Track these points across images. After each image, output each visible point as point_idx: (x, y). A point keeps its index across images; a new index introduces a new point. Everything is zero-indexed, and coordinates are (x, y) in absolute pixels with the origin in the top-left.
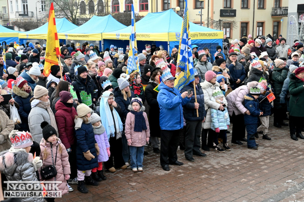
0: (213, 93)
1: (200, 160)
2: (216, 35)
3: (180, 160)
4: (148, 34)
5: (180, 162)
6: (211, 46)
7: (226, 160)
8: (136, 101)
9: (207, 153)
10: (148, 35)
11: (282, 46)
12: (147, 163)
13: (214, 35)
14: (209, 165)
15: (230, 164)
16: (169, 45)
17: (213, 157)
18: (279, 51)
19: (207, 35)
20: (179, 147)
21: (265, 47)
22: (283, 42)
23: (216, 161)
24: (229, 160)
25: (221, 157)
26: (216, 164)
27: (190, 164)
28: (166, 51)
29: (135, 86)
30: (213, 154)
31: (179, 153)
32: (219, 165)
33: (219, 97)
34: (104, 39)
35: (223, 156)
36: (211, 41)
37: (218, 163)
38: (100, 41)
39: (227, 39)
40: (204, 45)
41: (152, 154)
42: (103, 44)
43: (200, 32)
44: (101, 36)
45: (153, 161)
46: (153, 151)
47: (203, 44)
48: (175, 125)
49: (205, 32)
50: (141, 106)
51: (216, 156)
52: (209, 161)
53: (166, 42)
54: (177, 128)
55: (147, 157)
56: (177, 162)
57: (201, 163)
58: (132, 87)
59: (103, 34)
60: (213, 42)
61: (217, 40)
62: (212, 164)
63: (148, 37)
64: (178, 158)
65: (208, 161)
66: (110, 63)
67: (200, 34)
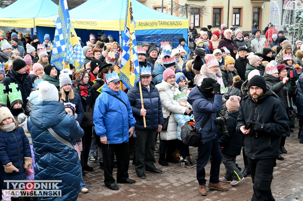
0: (175, 95)
1: (156, 177)
2: (180, 24)
3: (132, 177)
4: (94, 20)
5: (131, 180)
6: (174, 38)
7: (188, 177)
8: (69, 106)
9: (164, 169)
10: (94, 23)
11: (258, 39)
12: (92, 181)
13: (177, 24)
14: (167, 182)
15: (192, 181)
16: (121, 35)
17: (172, 174)
18: (254, 45)
19: (169, 24)
20: (131, 162)
21: (235, 40)
22: (259, 34)
23: (175, 178)
24: (191, 176)
25: (181, 174)
26: (176, 182)
27: (144, 181)
28: (117, 43)
29: (82, 86)
30: (172, 170)
31: (131, 169)
32: (179, 182)
33: (182, 100)
34: (37, 26)
35: (184, 173)
36: (173, 32)
37: (178, 180)
38: (32, 29)
39: (195, 28)
40: (166, 36)
41: (97, 171)
42: (36, 32)
43: (160, 20)
44: (33, 22)
45: (99, 179)
46: (99, 167)
47: (163, 35)
48: (116, 138)
49: (167, 21)
50: (74, 114)
51: (176, 172)
52: (167, 178)
53: (118, 32)
54: (119, 142)
55: (92, 175)
56: (128, 180)
57: (158, 181)
58: (78, 87)
59: (35, 19)
60: (176, 33)
61: (181, 30)
62: (170, 181)
63: (94, 25)
64: (129, 175)
65: (165, 179)
66: (45, 57)
67: (160, 22)
